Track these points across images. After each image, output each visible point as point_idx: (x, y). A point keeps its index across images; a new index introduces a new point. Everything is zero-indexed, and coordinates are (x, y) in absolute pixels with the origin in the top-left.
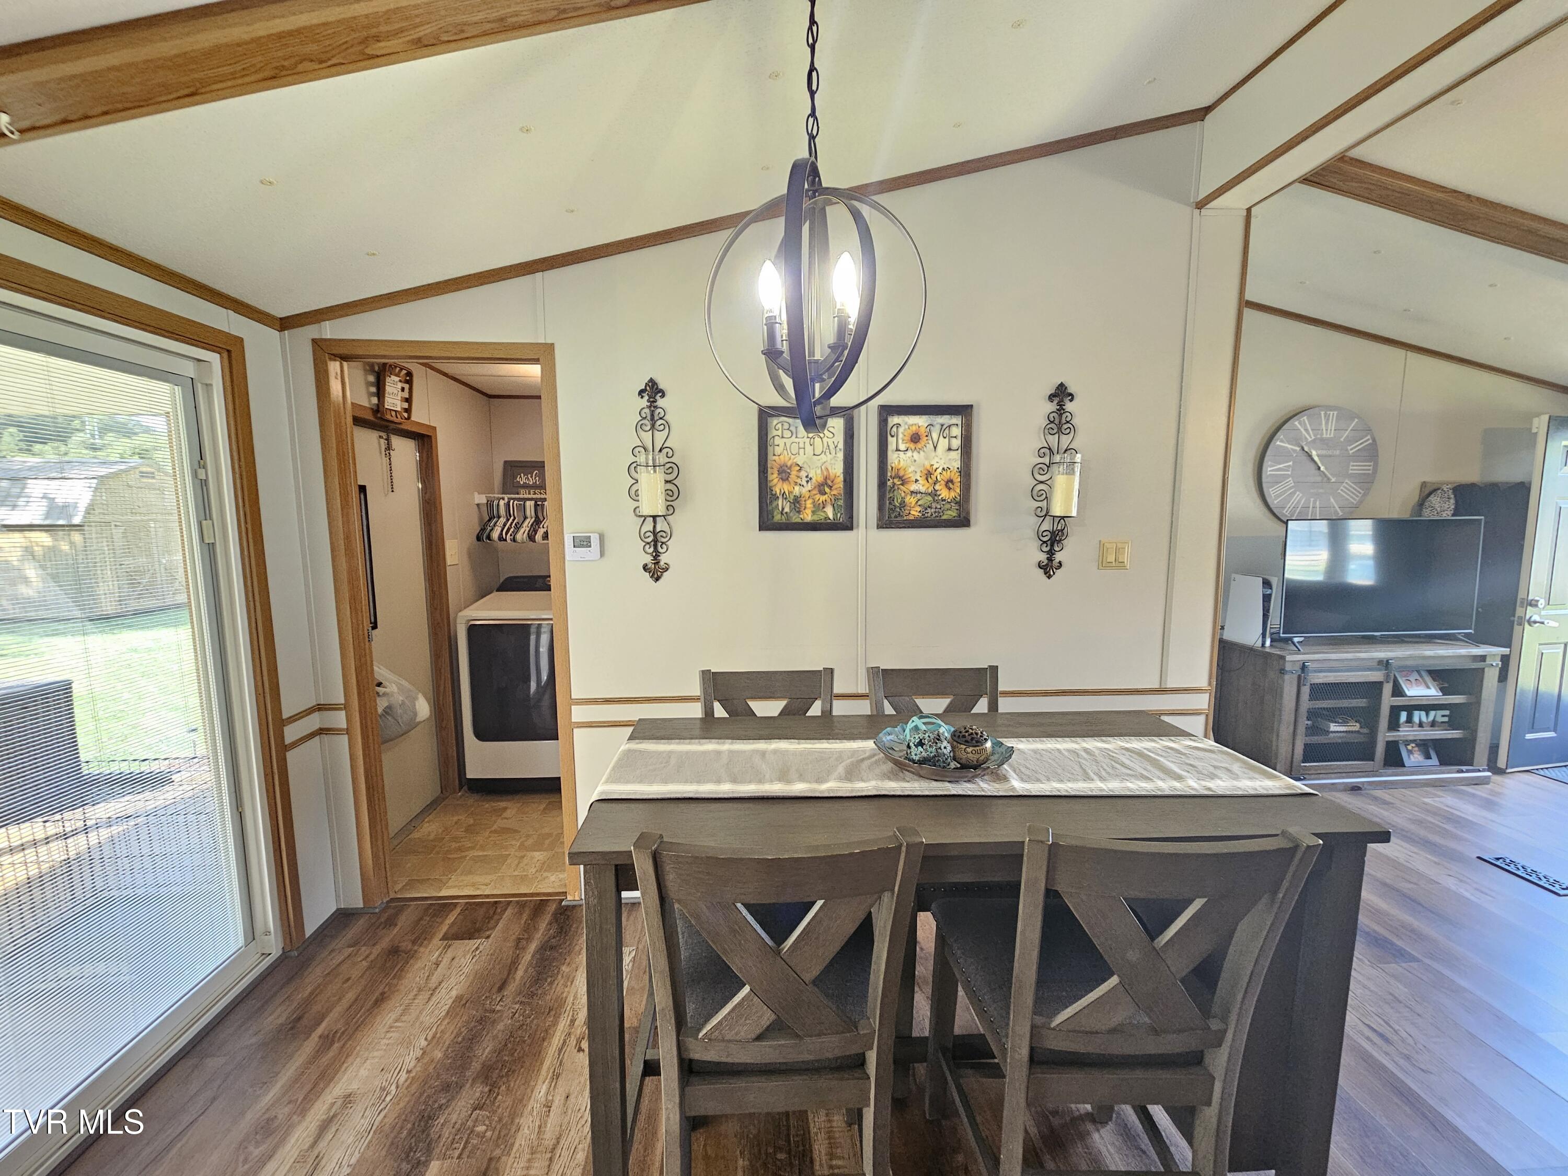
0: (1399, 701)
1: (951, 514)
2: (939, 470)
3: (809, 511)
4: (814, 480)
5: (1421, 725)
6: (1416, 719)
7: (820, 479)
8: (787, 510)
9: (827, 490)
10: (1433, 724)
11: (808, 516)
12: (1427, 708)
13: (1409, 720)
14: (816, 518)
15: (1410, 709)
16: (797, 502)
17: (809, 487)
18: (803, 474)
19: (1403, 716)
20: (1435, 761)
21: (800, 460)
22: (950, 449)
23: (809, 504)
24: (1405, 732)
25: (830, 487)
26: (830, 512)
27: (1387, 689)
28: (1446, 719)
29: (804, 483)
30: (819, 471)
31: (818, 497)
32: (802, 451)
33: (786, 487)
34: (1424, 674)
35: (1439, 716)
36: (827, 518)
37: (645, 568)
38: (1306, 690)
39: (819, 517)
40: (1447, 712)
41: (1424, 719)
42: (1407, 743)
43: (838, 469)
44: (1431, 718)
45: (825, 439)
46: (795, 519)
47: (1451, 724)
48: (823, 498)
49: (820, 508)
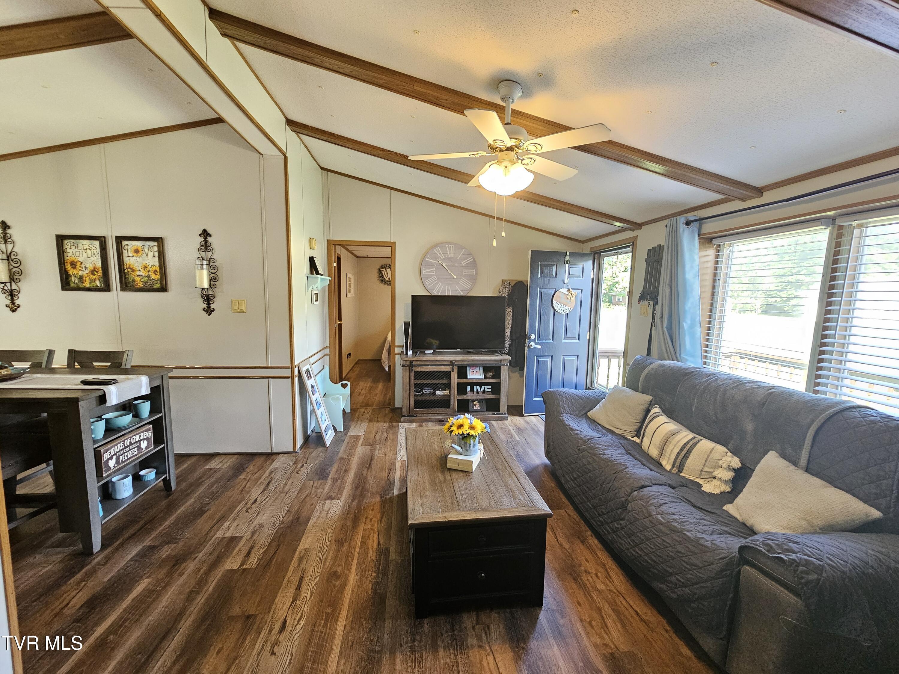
0: (464, 381)
1: (158, 286)
2: (150, 266)
3: (88, 283)
4: (89, 269)
5: (478, 392)
6: (475, 390)
7: (92, 269)
8: (76, 281)
9: (96, 273)
10: (484, 392)
11: (87, 285)
12: (481, 384)
13: (472, 390)
14: (91, 286)
15: (472, 385)
16: (81, 278)
17: (87, 272)
18: (83, 266)
19: (469, 388)
20: (485, 409)
21: (81, 259)
22: (154, 257)
23: (87, 279)
24: (470, 395)
25: (97, 272)
26: (98, 283)
27: (454, 376)
28: (490, 390)
29: (84, 270)
30: (91, 265)
31: (91, 276)
32: (81, 255)
33: (75, 272)
34: (481, 368)
35: (487, 388)
36: (97, 286)
37: (8, 306)
38: (413, 374)
39: (93, 285)
40: (490, 387)
41: (479, 390)
42: (473, 401)
43: (99, 264)
44: (482, 389)
45: (92, 250)
46: (81, 286)
47: (492, 392)
48: (94, 277)
49: (92, 281)
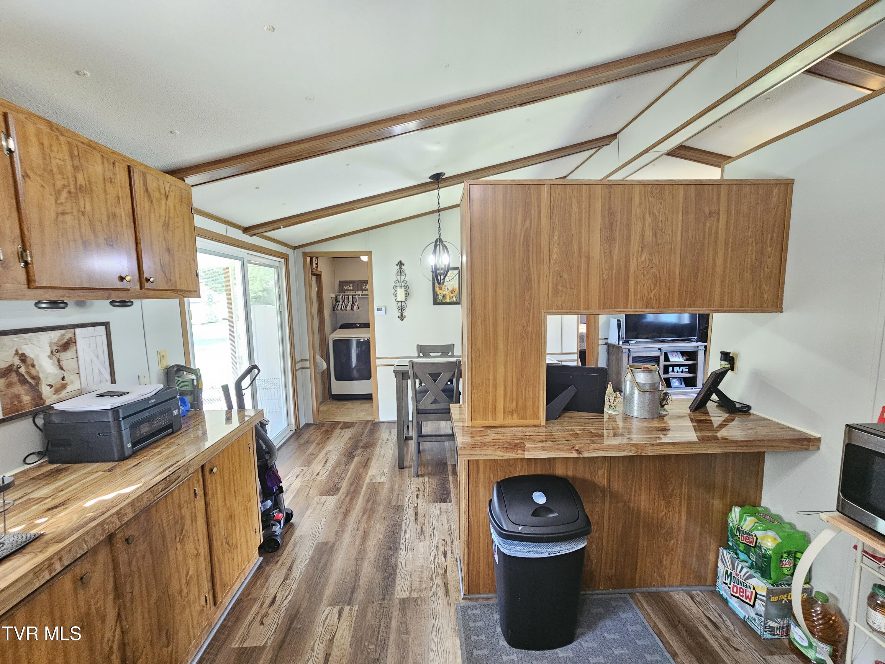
0: (667, 363)
4: (450, 290)
5: (677, 372)
6: (675, 370)
7: (452, 289)
8: (441, 299)
9: (453, 292)
10: (682, 372)
11: (448, 300)
12: (680, 366)
13: (673, 370)
14: (450, 301)
15: (673, 366)
16: (444, 297)
17: (448, 291)
18: (446, 288)
19: (671, 369)
20: (683, 385)
23: (448, 297)
24: (671, 375)
25: (455, 291)
26: (454, 299)
27: (662, 359)
28: (687, 370)
29: (446, 290)
30: (451, 287)
33: (441, 292)
34: (679, 353)
35: (685, 369)
36: (454, 301)
37: (399, 317)
38: (631, 359)
39: (451, 301)
40: (687, 367)
41: (679, 370)
42: (673, 378)
43: (457, 286)
44: (681, 370)
45: (454, 277)
46: (444, 301)
47: (689, 372)
48: (452, 295)
49: (451, 298)
